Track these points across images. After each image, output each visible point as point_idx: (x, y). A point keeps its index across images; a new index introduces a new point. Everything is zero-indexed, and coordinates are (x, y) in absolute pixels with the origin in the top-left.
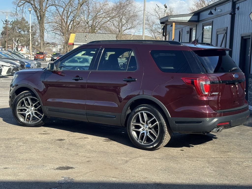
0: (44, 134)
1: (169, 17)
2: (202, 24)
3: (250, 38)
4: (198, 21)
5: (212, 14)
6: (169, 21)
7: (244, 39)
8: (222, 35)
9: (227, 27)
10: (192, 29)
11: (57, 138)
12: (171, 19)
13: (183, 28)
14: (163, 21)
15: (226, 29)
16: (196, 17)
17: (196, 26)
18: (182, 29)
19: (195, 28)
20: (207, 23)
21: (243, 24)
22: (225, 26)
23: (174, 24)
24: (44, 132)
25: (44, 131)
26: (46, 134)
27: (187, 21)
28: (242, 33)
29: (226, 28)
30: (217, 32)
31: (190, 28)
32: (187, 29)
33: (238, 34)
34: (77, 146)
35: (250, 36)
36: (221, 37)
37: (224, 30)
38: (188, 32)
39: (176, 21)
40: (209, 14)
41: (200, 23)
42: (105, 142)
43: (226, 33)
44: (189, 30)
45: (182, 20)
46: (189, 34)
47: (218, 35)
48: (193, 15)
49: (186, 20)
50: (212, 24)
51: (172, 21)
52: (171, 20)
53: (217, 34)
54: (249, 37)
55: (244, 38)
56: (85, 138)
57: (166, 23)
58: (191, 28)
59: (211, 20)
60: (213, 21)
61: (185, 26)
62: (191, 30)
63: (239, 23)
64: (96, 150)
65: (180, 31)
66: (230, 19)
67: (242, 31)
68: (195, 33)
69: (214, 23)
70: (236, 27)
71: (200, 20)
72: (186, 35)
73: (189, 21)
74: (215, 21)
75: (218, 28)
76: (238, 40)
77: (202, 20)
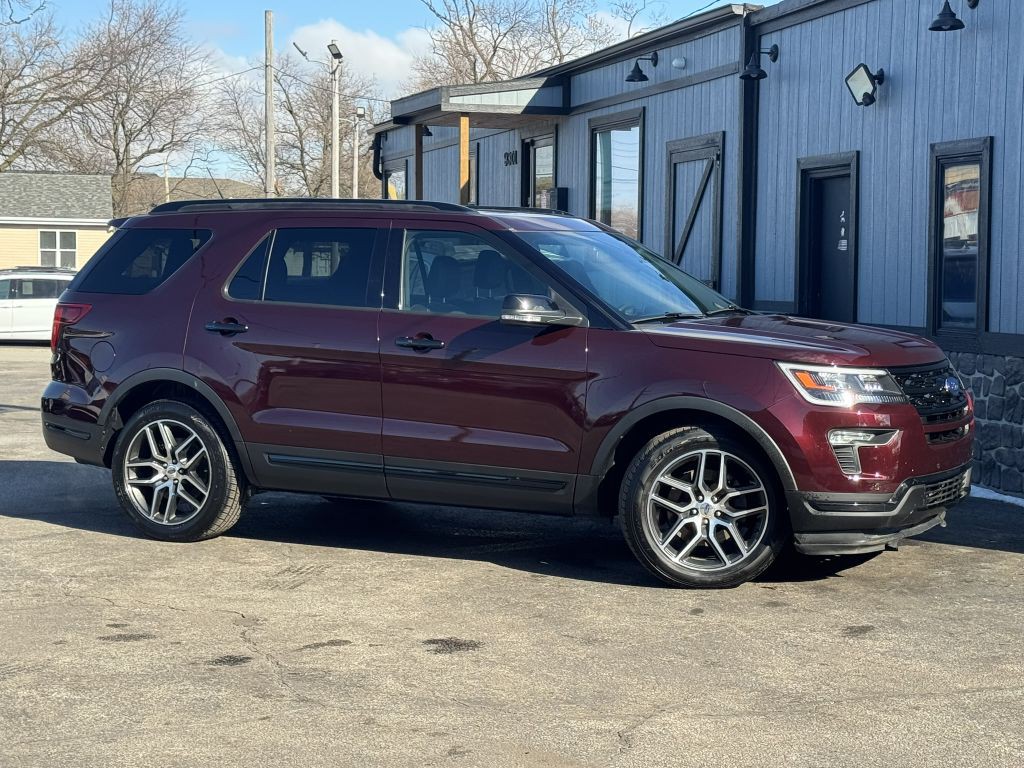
1: (444, 93)
2: (590, 120)
3: (848, 176)
4: (567, 109)
5: (644, 78)
6: (444, 108)
7: (811, 179)
8: (701, 167)
9: (724, 133)
10: (533, 143)
11: (210, 654)
12: (453, 100)
13: (481, 142)
14: (406, 110)
15: (719, 139)
16: (558, 91)
17: (553, 129)
18: (478, 144)
19: (552, 141)
20: (612, 115)
21: (804, 119)
22: (712, 128)
23: (465, 121)
24: (116, 631)
25: (116, 626)
26: (127, 638)
27: (519, 111)
28: (803, 155)
29: (720, 135)
30: (671, 154)
31: (523, 141)
32: (511, 142)
33: (781, 160)
34: (331, 683)
35: (849, 165)
36: (692, 175)
37: (708, 143)
38: (510, 158)
39: (472, 110)
40: (630, 79)
41: (576, 118)
42: (440, 657)
43: (722, 157)
44: (518, 148)
45: (500, 107)
46: (517, 169)
47: (675, 164)
48: (544, 86)
49: (517, 106)
50: (640, 119)
51: (458, 109)
52: (451, 104)
53: (670, 161)
54: (847, 172)
55: (812, 176)
56: (332, 643)
57: (418, 120)
58: (528, 141)
59: (638, 105)
60: (644, 108)
61: (496, 131)
62: (527, 149)
63: (784, 114)
64: (437, 694)
66: (740, 100)
67: (804, 147)
68: (551, 160)
69: (650, 115)
70: (771, 129)
71: (572, 105)
72: (501, 173)
73: (529, 110)
74: (654, 105)
75: (674, 139)
76: (782, 183)
77: (588, 105)
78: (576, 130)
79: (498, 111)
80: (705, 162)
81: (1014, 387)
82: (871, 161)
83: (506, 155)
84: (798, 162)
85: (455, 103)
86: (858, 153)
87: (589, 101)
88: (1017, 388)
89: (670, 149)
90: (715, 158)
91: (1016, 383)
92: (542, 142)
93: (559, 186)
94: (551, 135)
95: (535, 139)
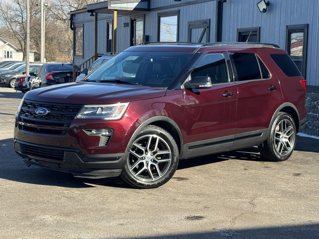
1: (109, 3)
2: (158, 13)
3: (256, 35)
4: (149, 9)
5: (180, 1)
6: (109, 8)
8: (201, 30)
9: (210, 19)
10: (135, 20)
12: (112, 5)
14: (93, 8)
16: (146, 3)
17: (144, 16)
18: (113, 19)
20: (167, 12)
21: (240, 16)
22: (205, 17)
23: (115, 12)
27: (132, 9)
28: (239, 27)
29: (209, 20)
30: (190, 26)
31: (131, 19)
32: (127, 19)
33: (231, 29)
35: (256, 31)
36: (197, 33)
37: (204, 22)
38: (126, 25)
39: (118, 9)
41: (152, 12)
43: (209, 27)
44: (129, 21)
45: (127, 8)
47: (191, 29)
48: (141, 2)
50: (178, 13)
51: (113, 8)
53: (189, 28)
54: (256, 33)
55: (242, 34)
58: (134, 19)
59: (177, 9)
60: (179, 10)
62: (133, 22)
63: (232, 14)
65: (108, 23)
66: (216, 9)
67: (239, 25)
68: (142, 26)
69: (181, 13)
70: (227, 18)
71: (151, 8)
72: (122, 29)
73: (135, 9)
74: (183, 9)
75: (191, 21)
76: (231, 36)
77: (155, 8)
78: (153, 16)
80: (203, 29)
81: (314, 102)
82: (264, 30)
83: (124, 24)
84: (238, 30)
85: (112, 6)
86: (260, 27)
87: (158, 7)
88: (315, 103)
89: (189, 24)
90: (206, 27)
91: (315, 101)
92: (139, 20)
93: (146, 35)
94: (143, 18)
95: (136, 19)
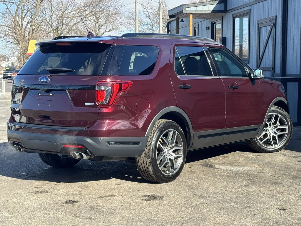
0: (38, 192)
1: (184, 7)
2: (232, 14)
4: (225, 11)
6: (184, 12)
8: (269, 28)
9: (276, 16)
10: (215, 23)
11: (64, 199)
12: (187, 9)
13: (199, 23)
14: (173, 13)
15: (274, 18)
16: (222, 5)
17: (221, 18)
18: (198, 24)
19: (221, 22)
20: (240, 12)
22: (272, 15)
23: (191, 16)
24: (37, 190)
25: (37, 188)
26: (41, 192)
27: (210, 12)
29: (275, 17)
32: (208, 23)
33: (296, 25)
34: (102, 212)
36: (265, 31)
37: (271, 20)
38: (208, 28)
39: (194, 12)
41: (229, 14)
42: (146, 202)
43: (275, 25)
44: (210, 25)
45: (203, 11)
46: (210, 32)
47: (260, 28)
48: (218, 3)
49: (209, 10)
50: (248, 14)
51: (188, 12)
52: (186, 10)
53: (258, 27)
56: (109, 196)
57: (177, 16)
58: (213, 22)
59: (248, 8)
60: (250, 9)
61: (204, 19)
62: (213, 24)
63: (297, 9)
64: (140, 217)
65: (194, 28)
66: (282, 5)
69: (252, 11)
70: (292, 14)
71: (227, 10)
72: (205, 33)
73: (213, 11)
74: (254, 8)
75: (260, 19)
76: (296, 32)
77: (233, 9)
78: (229, 17)
79: (202, 12)
80: (270, 27)
83: (207, 27)
85: (188, 10)
87: (232, 8)
89: (258, 23)
90: (273, 25)
92: (218, 22)
93: (223, 37)
94: (221, 20)
95: (216, 21)
